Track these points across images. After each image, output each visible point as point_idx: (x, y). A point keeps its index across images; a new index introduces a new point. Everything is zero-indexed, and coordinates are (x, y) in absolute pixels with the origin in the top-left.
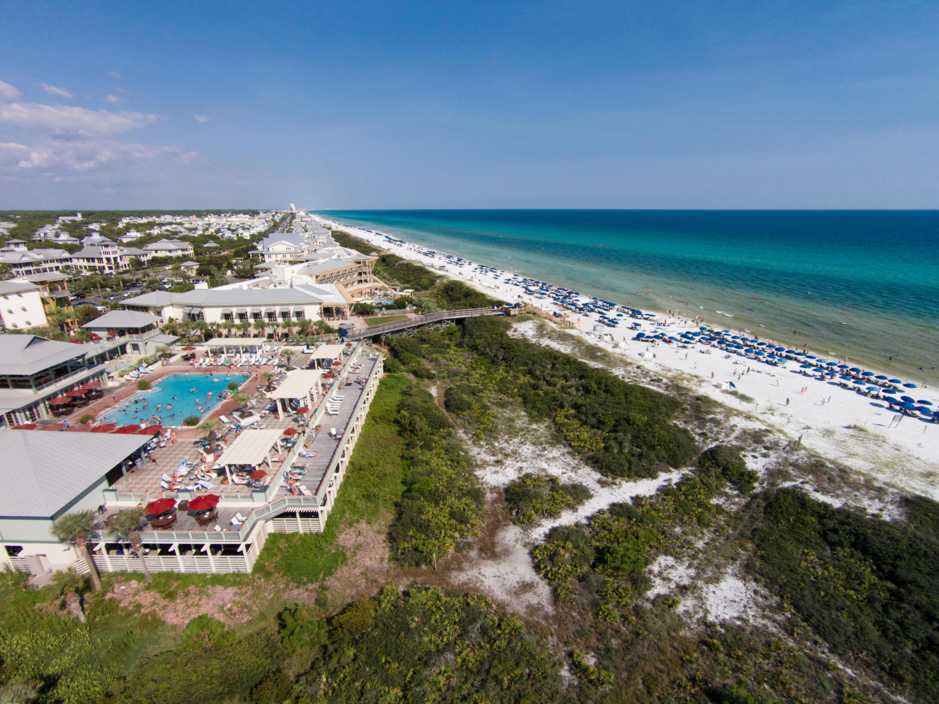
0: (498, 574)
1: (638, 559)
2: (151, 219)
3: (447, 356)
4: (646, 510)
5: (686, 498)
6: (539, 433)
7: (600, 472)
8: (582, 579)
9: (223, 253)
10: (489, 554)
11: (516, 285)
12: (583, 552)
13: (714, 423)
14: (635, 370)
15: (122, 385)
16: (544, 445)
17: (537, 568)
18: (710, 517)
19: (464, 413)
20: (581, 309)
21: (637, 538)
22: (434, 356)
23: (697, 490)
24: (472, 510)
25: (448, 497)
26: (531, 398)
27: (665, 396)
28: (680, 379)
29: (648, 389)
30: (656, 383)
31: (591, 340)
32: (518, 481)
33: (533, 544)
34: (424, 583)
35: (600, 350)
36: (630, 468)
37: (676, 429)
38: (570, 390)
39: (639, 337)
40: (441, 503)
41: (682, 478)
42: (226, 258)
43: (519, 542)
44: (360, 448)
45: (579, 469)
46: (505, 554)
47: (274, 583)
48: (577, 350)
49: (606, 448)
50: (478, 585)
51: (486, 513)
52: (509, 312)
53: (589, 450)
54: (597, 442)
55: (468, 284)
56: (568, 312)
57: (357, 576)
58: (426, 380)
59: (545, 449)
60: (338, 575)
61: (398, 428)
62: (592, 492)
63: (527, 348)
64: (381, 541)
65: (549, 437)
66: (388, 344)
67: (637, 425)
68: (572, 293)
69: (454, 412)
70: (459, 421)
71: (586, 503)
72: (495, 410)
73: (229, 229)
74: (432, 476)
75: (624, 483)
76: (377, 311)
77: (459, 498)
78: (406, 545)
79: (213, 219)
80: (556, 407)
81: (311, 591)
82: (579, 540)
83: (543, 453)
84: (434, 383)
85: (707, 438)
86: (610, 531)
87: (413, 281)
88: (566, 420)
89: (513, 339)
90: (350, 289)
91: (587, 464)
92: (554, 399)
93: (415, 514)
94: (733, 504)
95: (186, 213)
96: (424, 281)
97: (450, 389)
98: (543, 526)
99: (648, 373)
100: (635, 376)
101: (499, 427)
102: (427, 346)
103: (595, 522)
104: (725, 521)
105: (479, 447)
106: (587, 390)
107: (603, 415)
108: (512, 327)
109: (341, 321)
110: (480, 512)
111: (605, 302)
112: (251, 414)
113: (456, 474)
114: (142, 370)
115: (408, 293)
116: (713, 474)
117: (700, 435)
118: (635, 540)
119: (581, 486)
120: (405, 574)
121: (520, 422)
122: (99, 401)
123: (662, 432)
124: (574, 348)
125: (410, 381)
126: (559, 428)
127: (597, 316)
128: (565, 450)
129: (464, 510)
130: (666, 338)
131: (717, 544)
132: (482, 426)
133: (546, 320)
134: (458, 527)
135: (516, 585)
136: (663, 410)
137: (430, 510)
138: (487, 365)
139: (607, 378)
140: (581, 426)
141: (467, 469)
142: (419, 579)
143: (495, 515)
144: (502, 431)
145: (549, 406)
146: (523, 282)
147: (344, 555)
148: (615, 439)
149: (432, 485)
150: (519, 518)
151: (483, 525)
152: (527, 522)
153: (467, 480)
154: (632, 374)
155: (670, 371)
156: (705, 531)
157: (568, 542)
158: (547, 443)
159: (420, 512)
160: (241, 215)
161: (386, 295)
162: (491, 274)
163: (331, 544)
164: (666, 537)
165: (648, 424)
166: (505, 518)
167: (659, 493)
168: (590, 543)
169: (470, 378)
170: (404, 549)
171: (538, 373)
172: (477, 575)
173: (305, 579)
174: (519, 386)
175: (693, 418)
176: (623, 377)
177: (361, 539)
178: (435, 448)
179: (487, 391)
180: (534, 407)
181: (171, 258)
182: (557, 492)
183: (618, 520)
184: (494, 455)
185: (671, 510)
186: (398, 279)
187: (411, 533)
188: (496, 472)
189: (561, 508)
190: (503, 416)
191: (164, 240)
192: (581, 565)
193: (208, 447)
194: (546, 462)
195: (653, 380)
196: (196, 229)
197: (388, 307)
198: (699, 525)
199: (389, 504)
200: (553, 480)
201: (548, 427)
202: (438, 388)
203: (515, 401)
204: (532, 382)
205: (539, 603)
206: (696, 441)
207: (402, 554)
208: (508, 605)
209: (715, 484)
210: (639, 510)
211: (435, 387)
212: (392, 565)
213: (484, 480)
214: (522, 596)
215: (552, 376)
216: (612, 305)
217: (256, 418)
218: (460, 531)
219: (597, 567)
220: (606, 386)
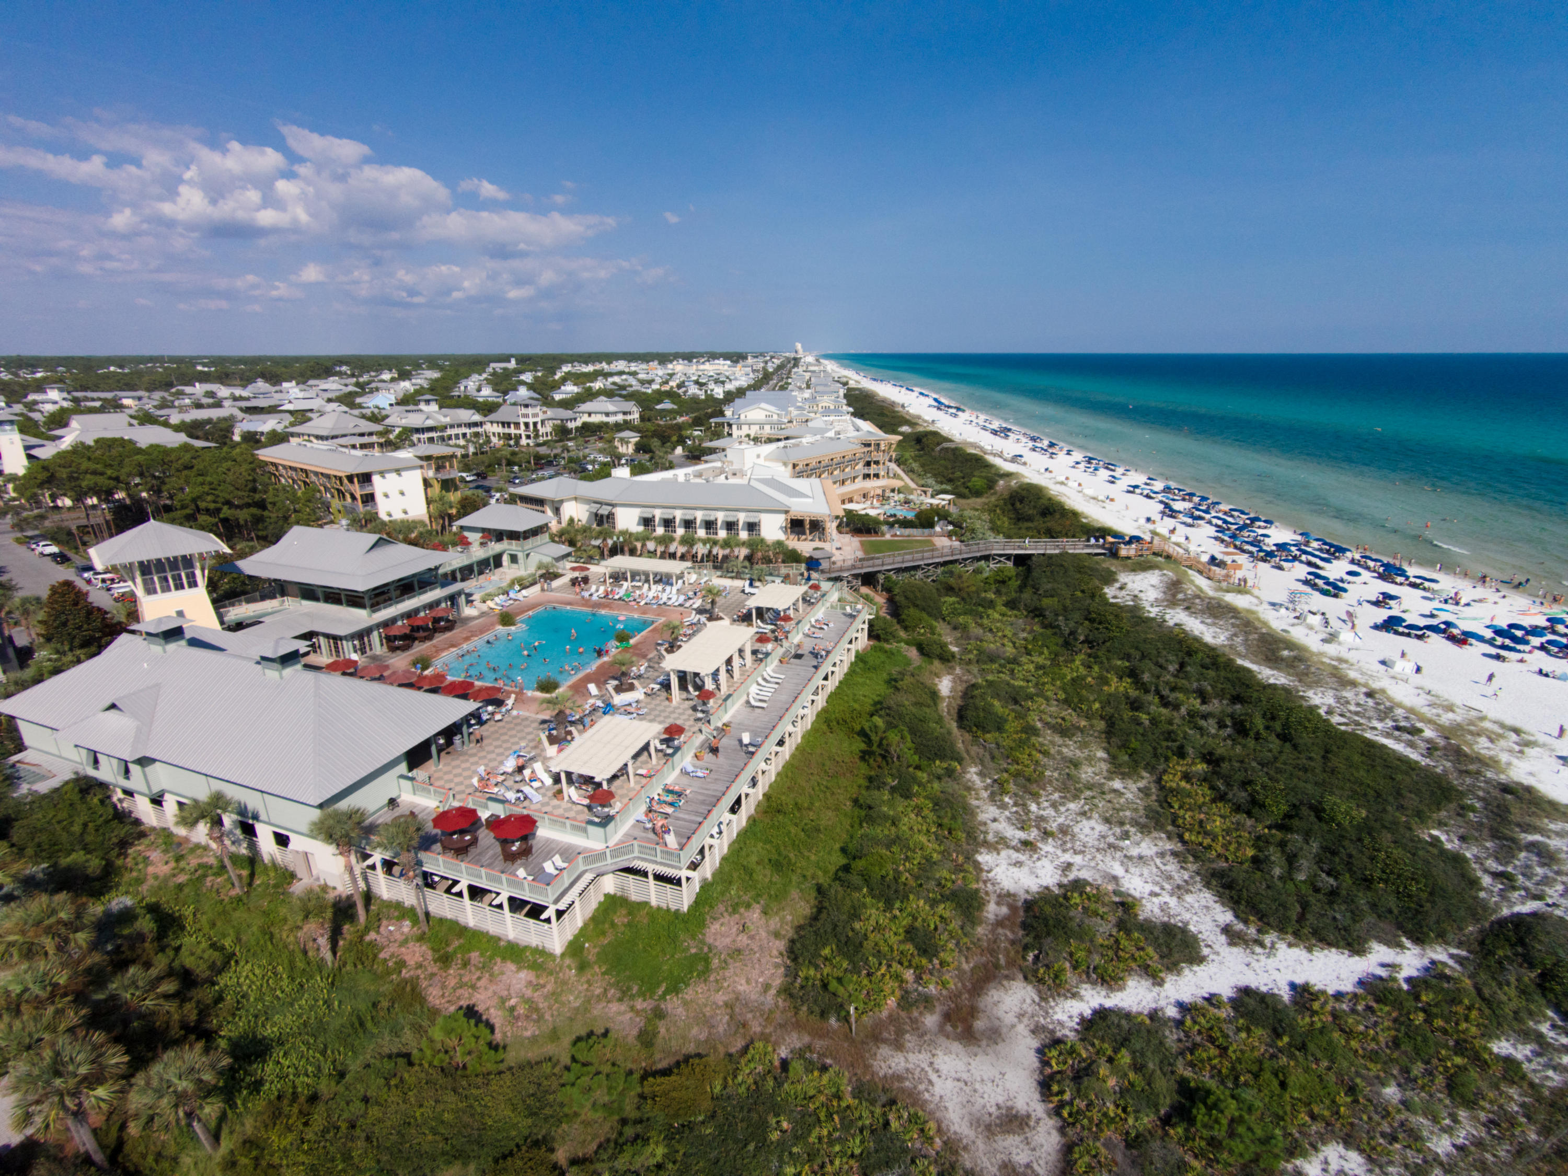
0: (965, 1076)
1: (1272, 1137)
2: (598, 367)
3: (985, 621)
4: (1319, 1025)
5: (1428, 1020)
6: (1122, 800)
7: (1233, 909)
8: (1134, 1142)
9: (680, 420)
10: (959, 1030)
11: (1148, 496)
12: (1149, 1084)
13: (1539, 854)
14: (1362, 699)
15: (483, 614)
16: (1127, 827)
17: (1045, 1086)
18: (1484, 1085)
19: (988, 736)
20: (1270, 554)
21: (1283, 1085)
22: (961, 619)
23: (1460, 1009)
24: (950, 932)
25: (911, 897)
26: (1123, 726)
27: (1421, 768)
28: (1471, 733)
29: (1384, 747)
30: (1406, 736)
31: (1278, 621)
32: (1056, 891)
33: (1052, 1032)
34: (824, 1055)
35: (1290, 645)
36: (1301, 918)
37: (1435, 851)
38: (1203, 723)
39: (1391, 625)
40: (898, 905)
41: (1427, 969)
42: (680, 427)
43: (1025, 1021)
44: (790, 771)
45: (1188, 891)
46: (990, 1038)
47: (588, 982)
48: (1239, 640)
49: (1255, 860)
50: (921, 1087)
51: (977, 943)
52: (1117, 550)
53: (1219, 856)
54: (1239, 844)
55: (1054, 490)
56: (1242, 559)
57: (718, 1007)
58: (937, 663)
59: (1126, 836)
60: (687, 997)
61: (863, 746)
62: (1205, 951)
63: (1137, 624)
64: (775, 953)
65: (1142, 812)
66: (888, 590)
67: (1339, 824)
68: (1257, 519)
69: (970, 731)
70: (974, 750)
71: (1186, 971)
72: (1048, 738)
73: (697, 382)
74: (894, 849)
75: (1282, 946)
76: (884, 528)
77: (934, 903)
78: (812, 972)
79: (678, 367)
80: (1170, 754)
81: (638, 1013)
82: (1149, 1054)
83: (1121, 844)
84: (950, 671)
85: (1514, 888)
86: (1224, 1050)
87: (958, 479)
88: (1183, 784)
89: (1113, 605)
90: (849, 488)
91: (1208, 885)
92: (1169, 736)
93: (845, 917)
94: (1555, 1068)
95: (645, 358)
96: (977, 481)
97: (973, 685)
98: (1081, 999)
99: (1391, 709)
100: (1357, 713)
101: (1048, 773)
102: (953, 599)
103: (1195, 1022)
104: (1523, 1105)
105: (999, 807)
106: (1241, 729)
107: (1264, 787)
108: (1116, 581)
109: (818, 544)
110: (965, 940)
111: (1325, 543)
112: (631, 688)
113: (942, 853)
114: (512, 595)
115: (942, 500)
116: (1513, 980)
117: (1496, 875)
118: (1277, 1090)
119: (1184, 931)
120: (798, 1026)
121: (1090, 770)
122: (448, 635)
123: (1397, 852)
124: (1235, 635)
125: (908, 662)
126: (1166, 795)
127: (1302, 571)
128: (1169, 846)
129: (936, 929)
130: (1455, 631)
131: (1488, 1156)
132: (1013, 768)
133: (1190, 572)
134: (916, 960)
135: (993, 1110)
136: (1412, 800)
137: (874, 914)
138: (1054, 648)
139: (1291, 709)
140: (1213, 801)
141: (965, 846)
142: (819, 1044)
143: (993, 952)
144: (1050, 782)
145: (1155, 749)
146: (1164, 491)
147: (707, 960)
148: (1282, 844)
149: (890, 867)
150: (1037, 971)
151: (965, 967)
152: (1050, 982)
153: (959, 869)
154: (1353, 708)
155: (1450, 708)
156: (1462, 1114)
157: (1124, 1051)
158: (1135, 823)
159: (855, 915)
160: (721, 361)
161: (907, 502)
162: (1104, 474)
163: (693, 937)
164: (1356, 1101)
165: (1366, 828)
166: (1011, 963)
167: (1360, 991)
168: (1170, 1064)
169: (1017, 668)
170: (807, 979)
171: (1146, 677)
172: (925, 1066)
173: (635, 989)
174: (1103, 698)
175: (1486, 832)
176: (1330, 712)
177: (743, 940)
178: (918, 795)
179: (1040, 700)
180: (1124, 746)
181: (607, 424)
182: (1128, 933)
183: (1248, 1030)
184: (1022, 829)
185: (1382, 1039)
186: (935, 476)
187: (826, 951)
188: (1018, 864)
189: (1129, 970)
190: (1059, 753)
191: (602, 398)
192: (1137, 1111)
193: (554, 732)
194: (1122, 863)
195: (1398, 728)
196: (650, 382)
197: (905, 524)
198: (1450, 1095)
199: (809, 885)
200: (1127, 905)
201: (1145, 791)
202: (954, 681)
203: (1092, 726)
204: (1133, 693)
205: (1028, 1166)
206: (1482, 889)
207: (802, 987)
208: (965, 1148)
209: (1514, 1005)
210: (1304, 1021)
211: (950, 677)
212: (780, 1003)
213: (991, 875)
214: (999, 1138)
215: (1173, 689)
216: (1343, 550)
217: (638, 694)
218: (917, 968)
219: (1173, 1126)
220: (1286, 725)
